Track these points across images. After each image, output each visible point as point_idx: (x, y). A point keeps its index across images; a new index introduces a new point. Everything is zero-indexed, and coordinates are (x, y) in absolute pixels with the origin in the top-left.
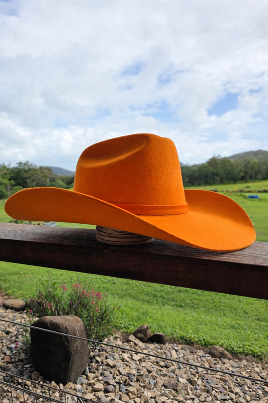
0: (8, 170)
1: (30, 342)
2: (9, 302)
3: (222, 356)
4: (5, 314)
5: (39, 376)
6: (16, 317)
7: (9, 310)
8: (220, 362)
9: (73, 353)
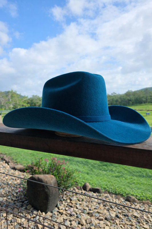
1: (27, 188)
2: (16, 167)
3: (134, 201)
4: (14, 173)
5: (31, 207)
6: (20, 174)
7: (17, 171)
8: (133, 205)
9: (51, 195)
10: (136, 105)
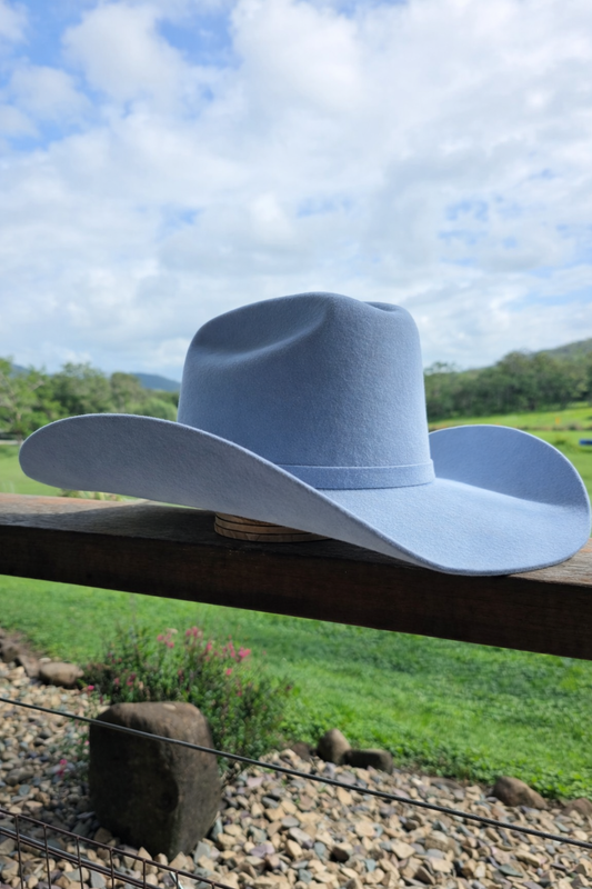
0: (44, 378)
2: (52, 668)
3: (524, 800)
4: (44, 697)
5: (110, 837)
6: (66, 703)
7: (52, 689)
8: (521, 815)
9: (183, 787)
10: (545, 407)
